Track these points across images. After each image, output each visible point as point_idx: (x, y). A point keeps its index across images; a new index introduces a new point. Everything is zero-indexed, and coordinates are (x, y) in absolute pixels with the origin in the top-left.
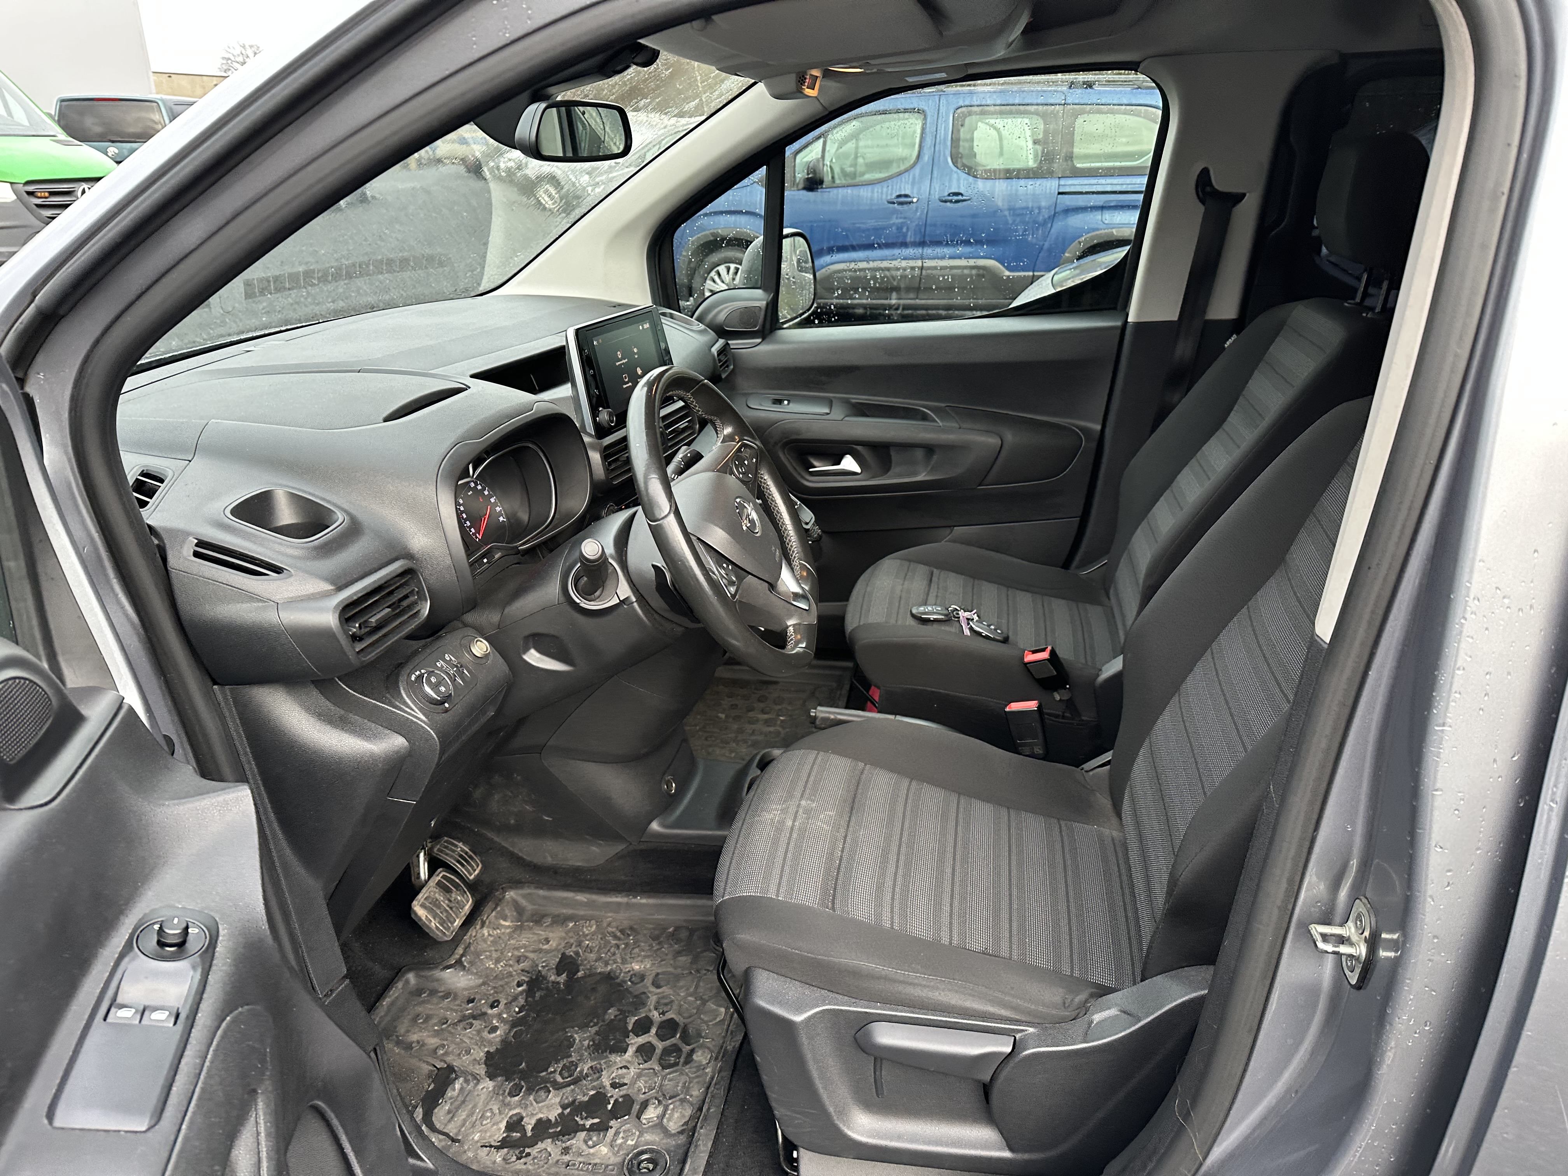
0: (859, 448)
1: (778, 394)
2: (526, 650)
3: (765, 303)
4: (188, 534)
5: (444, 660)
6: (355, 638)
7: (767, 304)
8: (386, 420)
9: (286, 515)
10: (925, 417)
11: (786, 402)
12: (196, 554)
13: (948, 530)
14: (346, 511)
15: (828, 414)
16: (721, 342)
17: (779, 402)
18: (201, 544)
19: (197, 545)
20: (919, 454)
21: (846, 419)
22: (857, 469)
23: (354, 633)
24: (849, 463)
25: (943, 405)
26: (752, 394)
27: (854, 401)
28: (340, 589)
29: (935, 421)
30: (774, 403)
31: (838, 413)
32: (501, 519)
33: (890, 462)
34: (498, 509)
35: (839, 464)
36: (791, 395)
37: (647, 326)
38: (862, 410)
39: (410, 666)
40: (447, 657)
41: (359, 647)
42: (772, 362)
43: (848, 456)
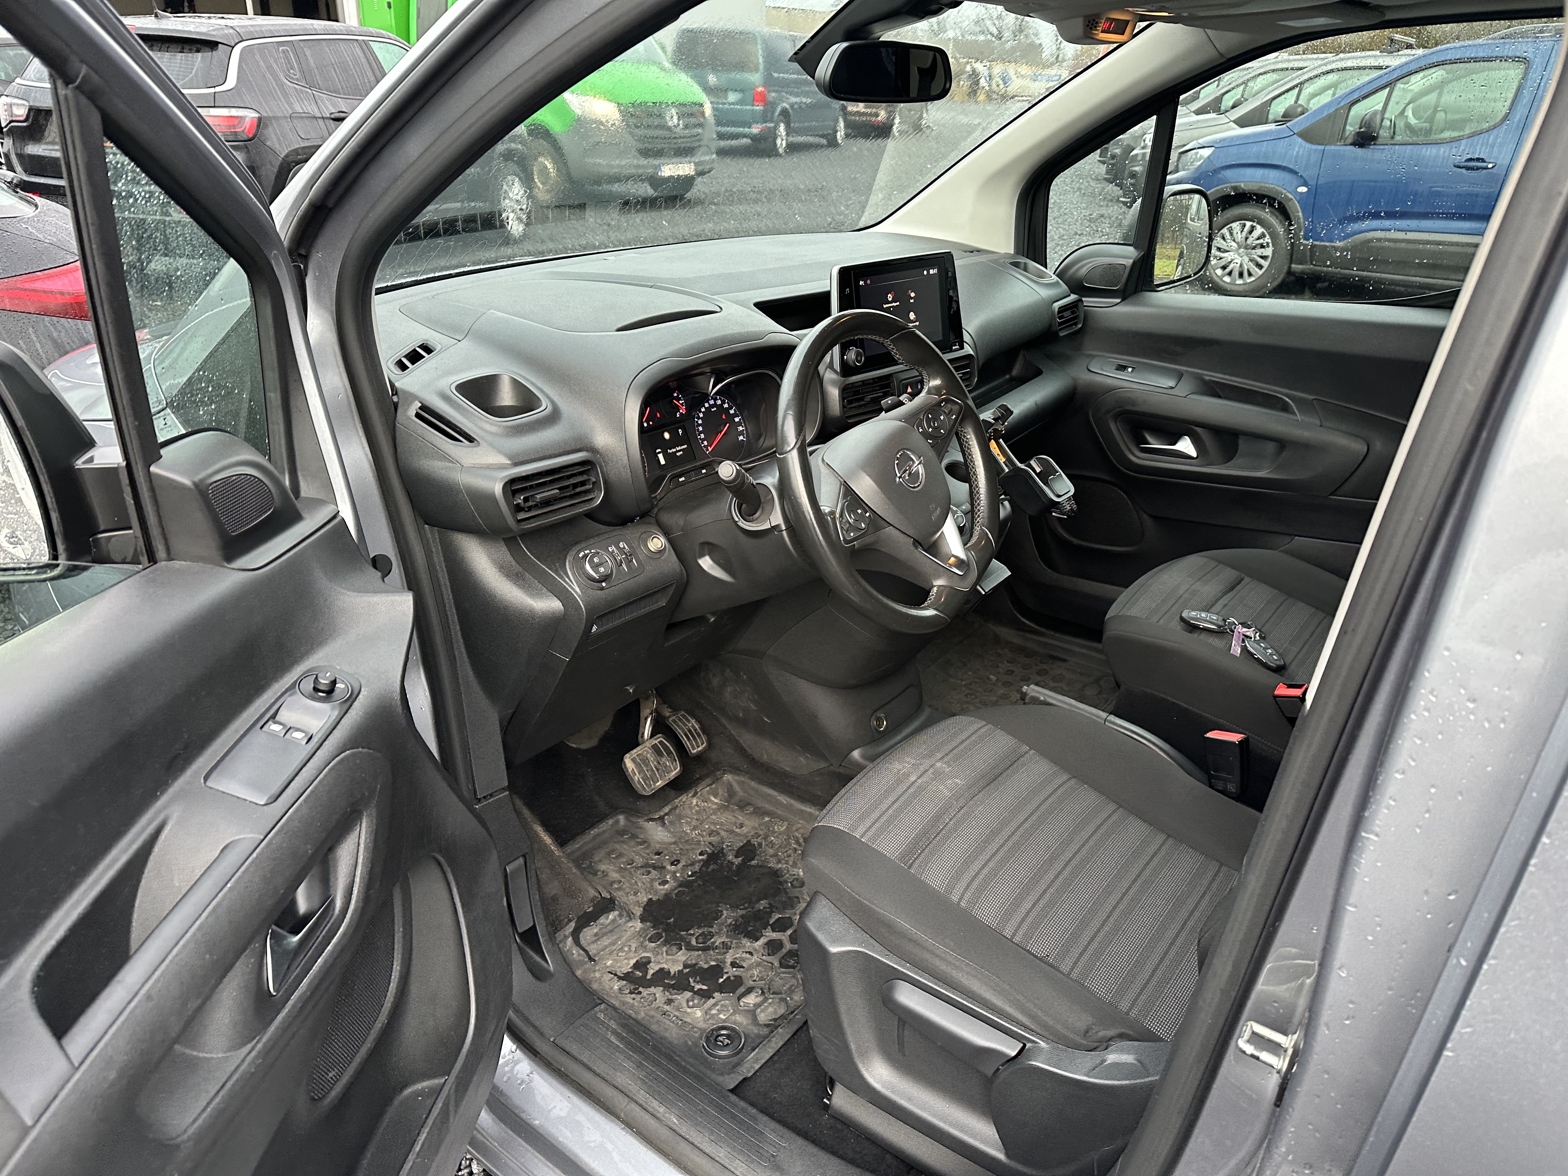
0: (1199, 430)
1: (1122, 359)
2: (702, 556)
3: (1132, 261)
4: (415, 397)
5: (618, 547)
6: (518, 509)
7: (1134, 263)
8: (619, 330)
9: (506, 397)
10: (1285, 408)
11: (1130, 370)
12: (418, 416)
13: (1288, 539)
14: (553, 402)
15: (1172, 388)
16: (1073, 297)
17: (1122, 368)
18: (424, 408)
19: (420, 408)
20: (1271, 447)
21: (1191, 396)
22: (1194, 454)
23: (518, 504)
24: (1186, 446)
25: (1311, 397)
26: (1097, 356)
27: (1208, 378)
28: (516, 464)
29: (1294, 413)
30: (1117, 369)
31: (1183, 389)
32: (741, 438)
33: (1236, 451)
34: (740, 428)
35: (1174, 444)
36: (1139, 362)
37: (935, 271)
38: (1214, 390)
39: (583, 545)
40: (621, 545)
41: (522, 516)
42: (1125, 325)
43: (1187, 437)
